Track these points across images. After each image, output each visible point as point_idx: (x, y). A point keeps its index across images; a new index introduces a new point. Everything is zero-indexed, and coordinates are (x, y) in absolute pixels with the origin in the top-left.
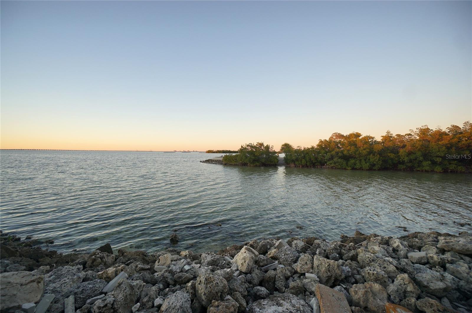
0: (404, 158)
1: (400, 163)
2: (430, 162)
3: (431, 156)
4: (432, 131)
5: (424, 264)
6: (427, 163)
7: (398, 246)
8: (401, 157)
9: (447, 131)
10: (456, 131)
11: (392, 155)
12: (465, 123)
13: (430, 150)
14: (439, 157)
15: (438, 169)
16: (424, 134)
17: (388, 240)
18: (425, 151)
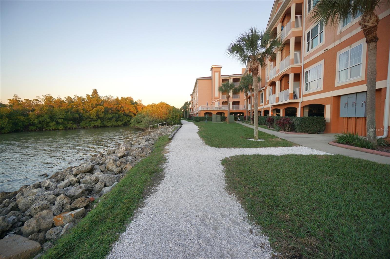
0: (34, 121)
1: (30, 125)
2: (55, 123)
3: (55, 118)
4: (54, 99)
5: (69, 186)
6: (53, 123)
7: (49, 184)
8: (31, 120)
9: (65, 100)
10: (70, 101)
11: (22, 118)
12: (75, 96)
13: (54, 114)
14: (61, 118)
15: (61, 127)
16: (49, 101)
17: (39, 184)
18: (51, 114)
